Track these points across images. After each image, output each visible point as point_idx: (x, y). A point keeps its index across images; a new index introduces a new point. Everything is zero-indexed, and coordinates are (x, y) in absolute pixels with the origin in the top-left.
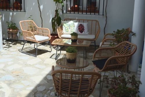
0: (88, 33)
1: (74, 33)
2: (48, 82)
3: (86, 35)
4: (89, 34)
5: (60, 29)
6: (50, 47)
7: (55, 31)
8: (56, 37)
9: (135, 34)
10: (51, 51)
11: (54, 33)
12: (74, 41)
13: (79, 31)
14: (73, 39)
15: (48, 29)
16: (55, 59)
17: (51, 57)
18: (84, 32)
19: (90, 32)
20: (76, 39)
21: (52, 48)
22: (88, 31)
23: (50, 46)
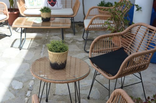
0: (62, 5)
1: (45, 8)
2: (15, 95)
3: (60, 9)
4: (63, 7)
5: (21, 2)
6: (8, 28)
7: (14, 5)
8: (16, 13)
9: (141, 8)
10: (10, 35)
11: (12, 7)
12: (46, 20)
13: (49, 3)
14: (45, 17)
15: (4, 3)
16: (19, 48)
17: (12, 46)
18: (56, 5)
19: (65, 4)
20: (48, 17)
21: (11, 29)
22: (62, 3)
23: (8, 26)
